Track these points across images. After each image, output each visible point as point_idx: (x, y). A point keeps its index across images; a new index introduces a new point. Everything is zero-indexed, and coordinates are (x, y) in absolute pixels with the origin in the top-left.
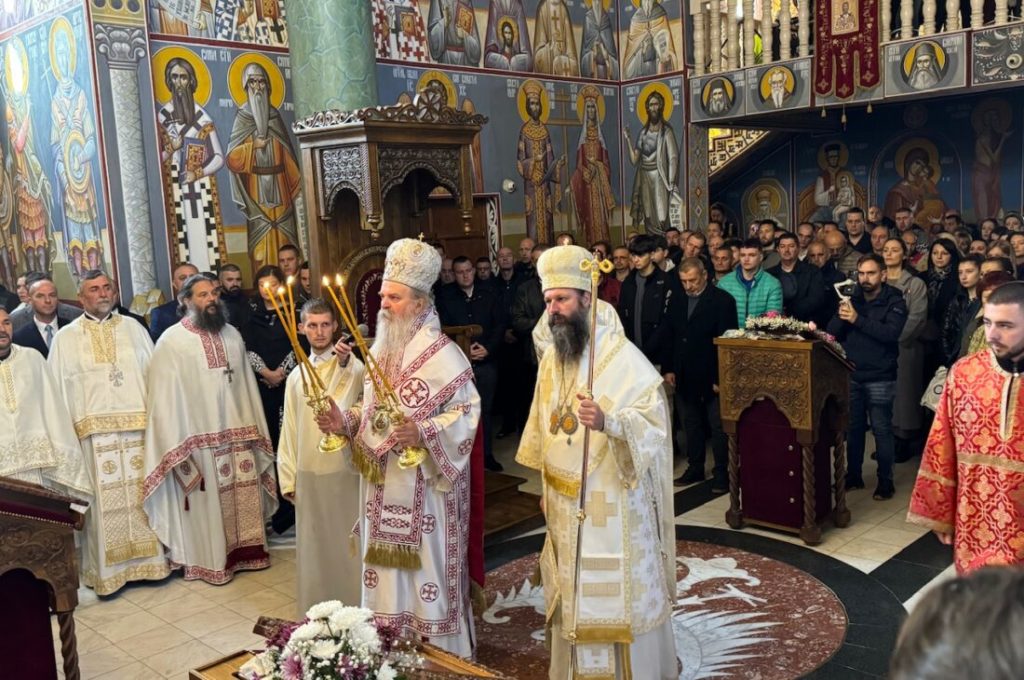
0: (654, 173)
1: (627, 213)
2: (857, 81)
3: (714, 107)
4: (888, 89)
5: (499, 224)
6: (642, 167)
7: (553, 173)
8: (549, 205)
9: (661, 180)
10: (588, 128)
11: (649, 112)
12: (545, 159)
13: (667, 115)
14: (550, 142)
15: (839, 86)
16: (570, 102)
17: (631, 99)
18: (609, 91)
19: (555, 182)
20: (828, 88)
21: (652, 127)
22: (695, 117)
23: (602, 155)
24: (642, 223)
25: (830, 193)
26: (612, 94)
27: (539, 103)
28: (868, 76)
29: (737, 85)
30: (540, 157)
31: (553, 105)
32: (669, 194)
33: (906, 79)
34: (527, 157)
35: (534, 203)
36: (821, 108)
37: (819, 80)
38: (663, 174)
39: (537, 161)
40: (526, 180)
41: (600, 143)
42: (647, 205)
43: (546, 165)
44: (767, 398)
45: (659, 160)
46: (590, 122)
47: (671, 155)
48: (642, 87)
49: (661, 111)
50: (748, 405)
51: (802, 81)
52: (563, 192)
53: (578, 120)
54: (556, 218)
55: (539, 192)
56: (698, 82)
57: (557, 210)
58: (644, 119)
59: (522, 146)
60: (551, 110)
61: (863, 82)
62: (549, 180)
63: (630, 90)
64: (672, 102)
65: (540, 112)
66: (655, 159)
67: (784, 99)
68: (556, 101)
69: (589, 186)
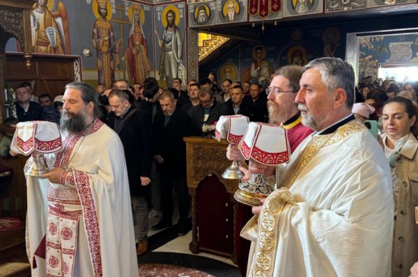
0: (170, 53)
1: (157, 73)
2: (270, 9)
3: (200, 20)
4: (285, 13)
5: (81, 73)
6: (164, 50)
7: (115, 48)
8: (112, 65)
9: (174, 57)
10: (135, 27)
11: (168, 21)
12: (110, 40)
13: (177, 23)
14: (112, 30)
15: (261, 11)
16: (124, 11)
17: (159, 13)
18: (147, 8)
19: (116, 53)
20: (256, 12)
21: (169, 29)
22: (191, 25)
23: (143, 42)
24: (165, 79)
25: (258, 71)
26: (149, 10)
27: (106, 9)
28: (275, 6)
29: (211, 9)
30: (107, 38)
31: (114, 11)
32: (178, 64)
33: (294, 8)
34: (98, 37)
35: (103, 64)
36: (252, 22)
37: (251, 8)
38: (175, 53)
39: (104, 41)
40: (98, 50)
41: (142, 35)
42: (167, 69)
43: (110, 43)
44: (213, 174)
45: (173, 46)
46: (136, 24)
47: (179, 44)
48: (164, 7)
49: (174, 20)
50: (203, 179)
51: (243, 8)
52: (120, 59)
53: (129, 21)
54: (116, 74)
55: (106, 58)
56: (192, 6)
57: (117, 69)
58: (165, 24)
59: (95, 31)
60: (113, 14)
61: (273, 9)
62: (112, 51)
63: (158, 9)
64: (180, 16)
65: (106, 14)
66: (171, 46)
67: (234, 17)
68: (116, 9)
69: (135, 57)
